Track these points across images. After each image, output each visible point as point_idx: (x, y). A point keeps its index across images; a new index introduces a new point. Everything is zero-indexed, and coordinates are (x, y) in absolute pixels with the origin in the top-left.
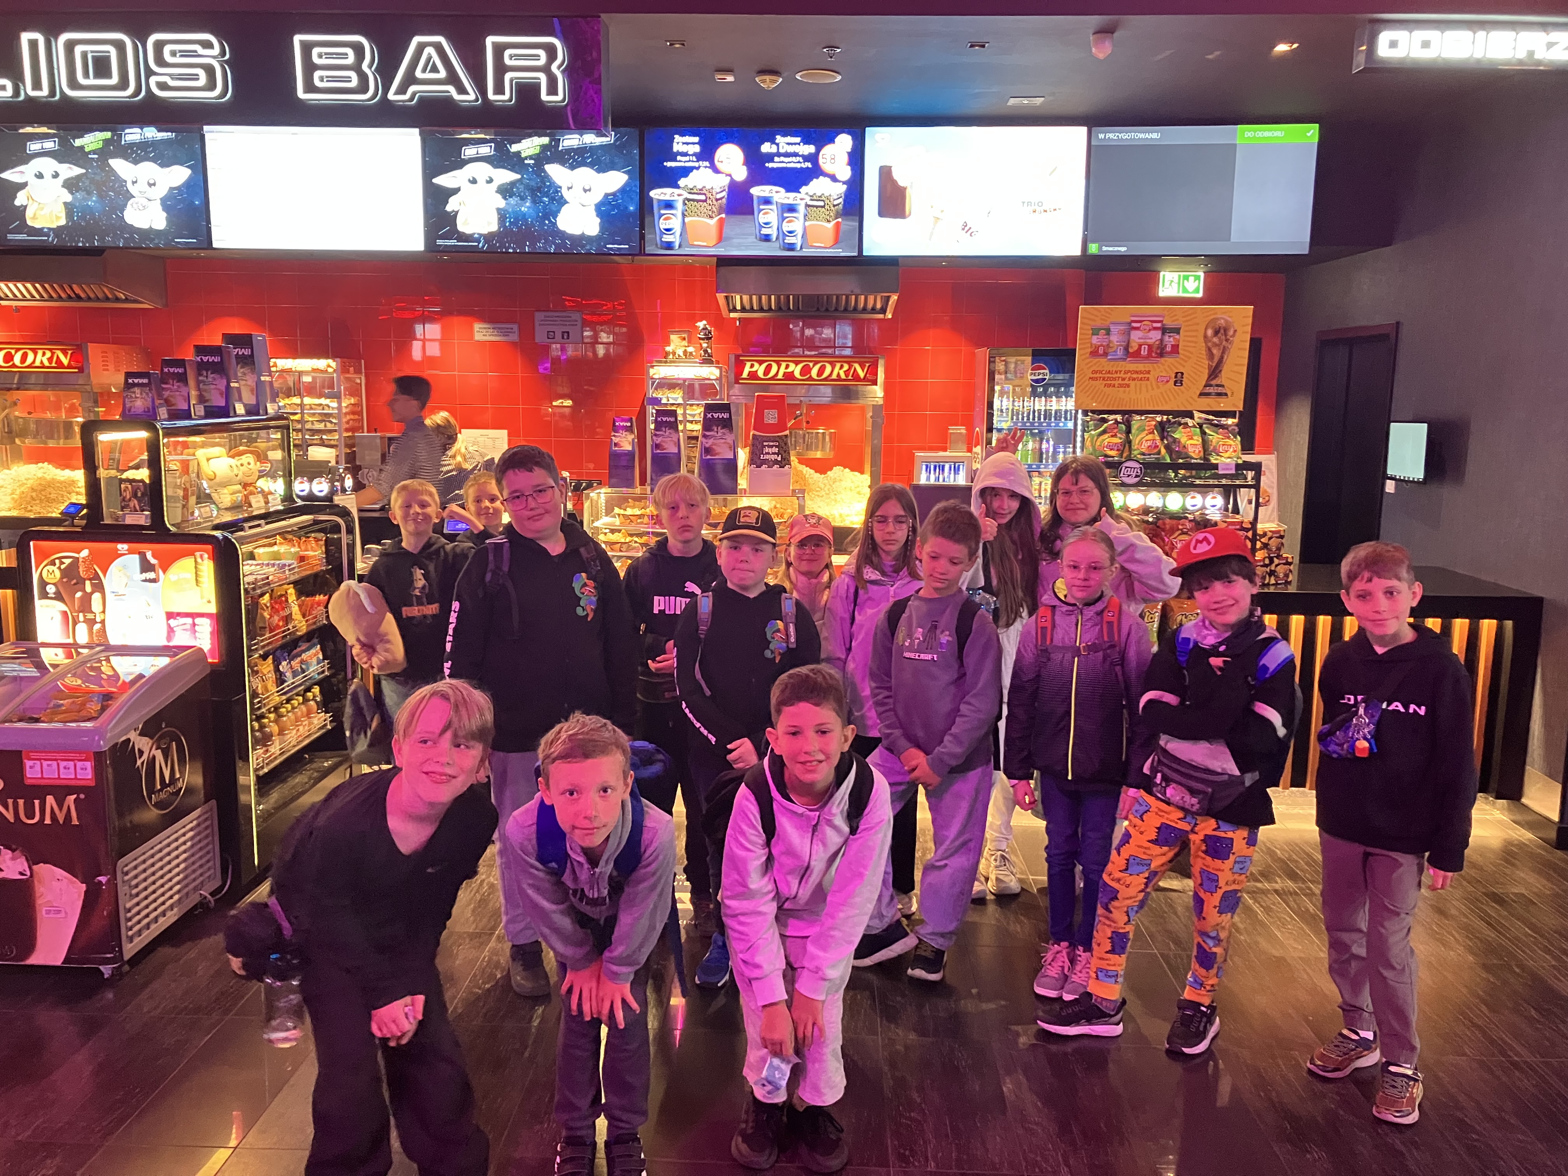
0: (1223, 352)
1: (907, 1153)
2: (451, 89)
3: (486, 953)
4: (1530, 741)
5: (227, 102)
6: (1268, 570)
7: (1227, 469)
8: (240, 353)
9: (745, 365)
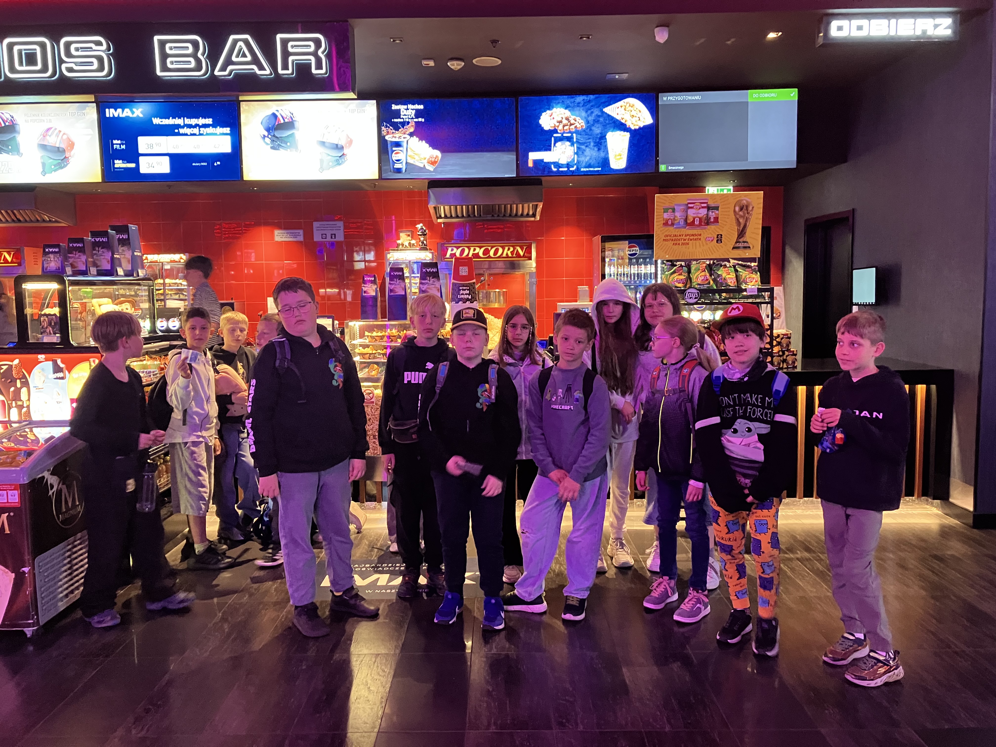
0: (746, 221)
1: (564, 721)
2: (254, 67)
3: (284, 613)
4: (952, 461)
5: (112, 79)
6: (782, 358)
7: (753, 292)
8: (121, 238)
9: (448, 249)
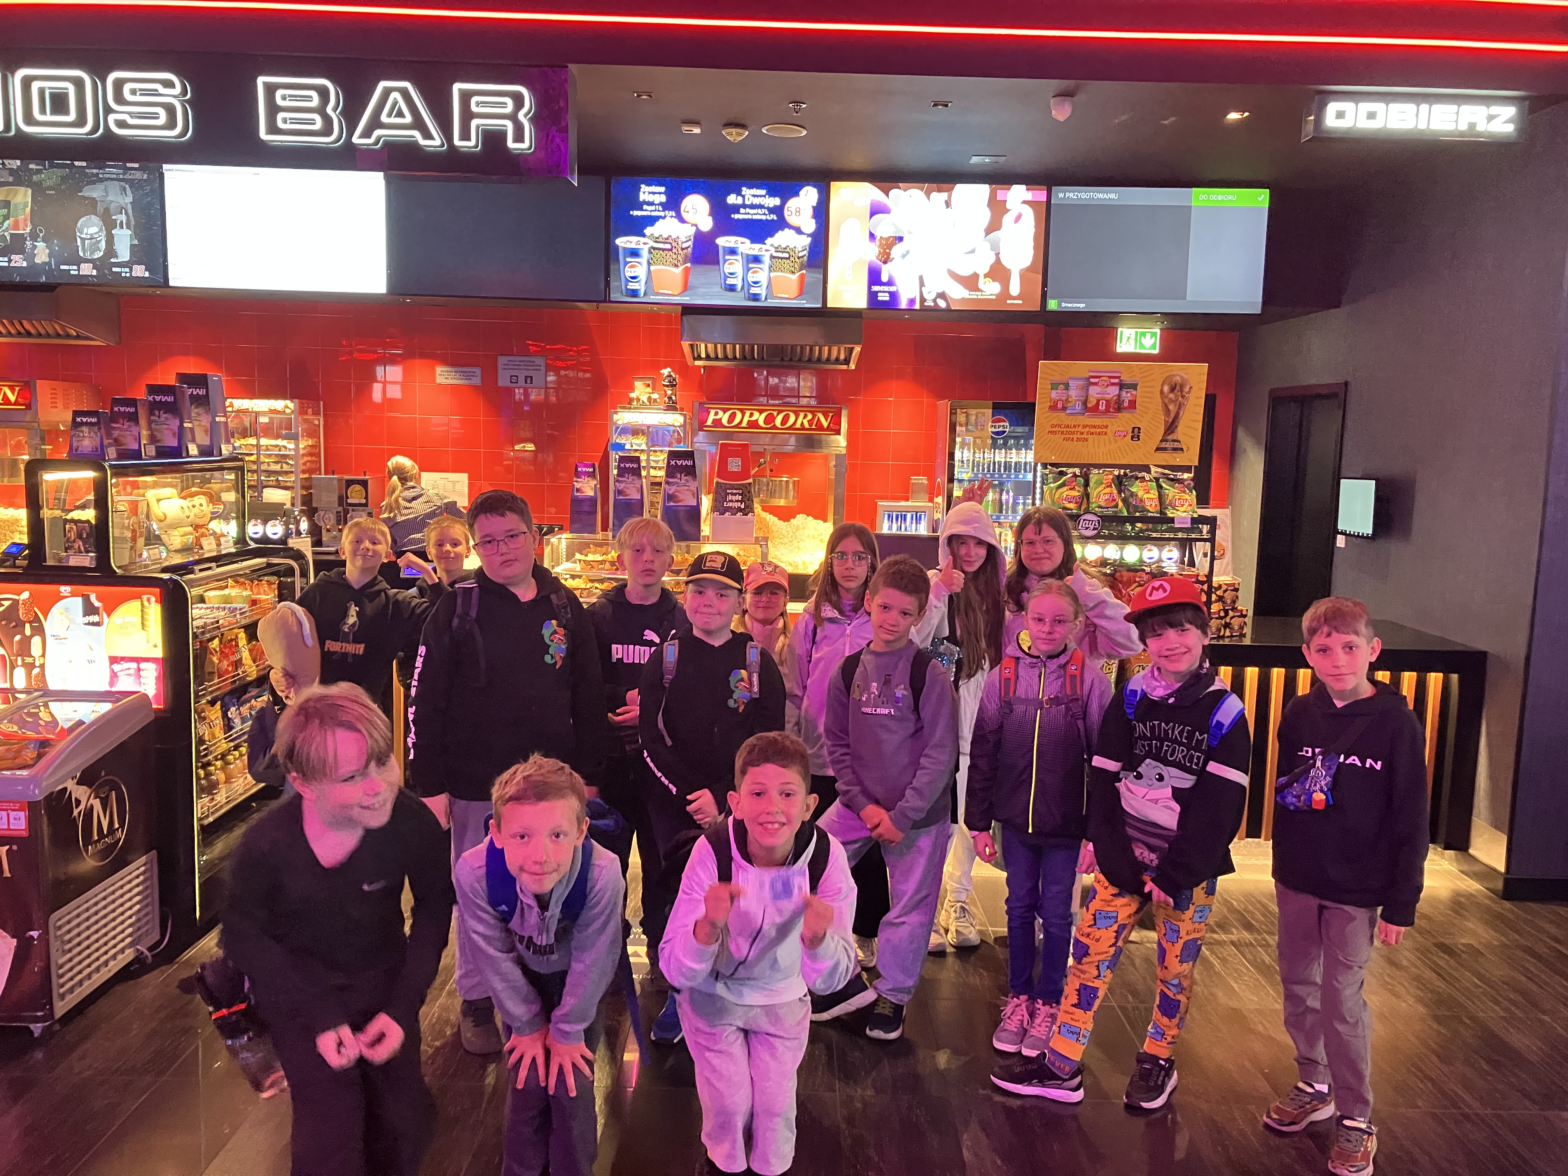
0: (1179, 408)
2: (415, 133)
3: (436, 1009)
4: (1476, 793)
5: (187, 141)
6: (1223, 622)
7: (1183, 523)
8: (195, 393)
9: (709, 413)
